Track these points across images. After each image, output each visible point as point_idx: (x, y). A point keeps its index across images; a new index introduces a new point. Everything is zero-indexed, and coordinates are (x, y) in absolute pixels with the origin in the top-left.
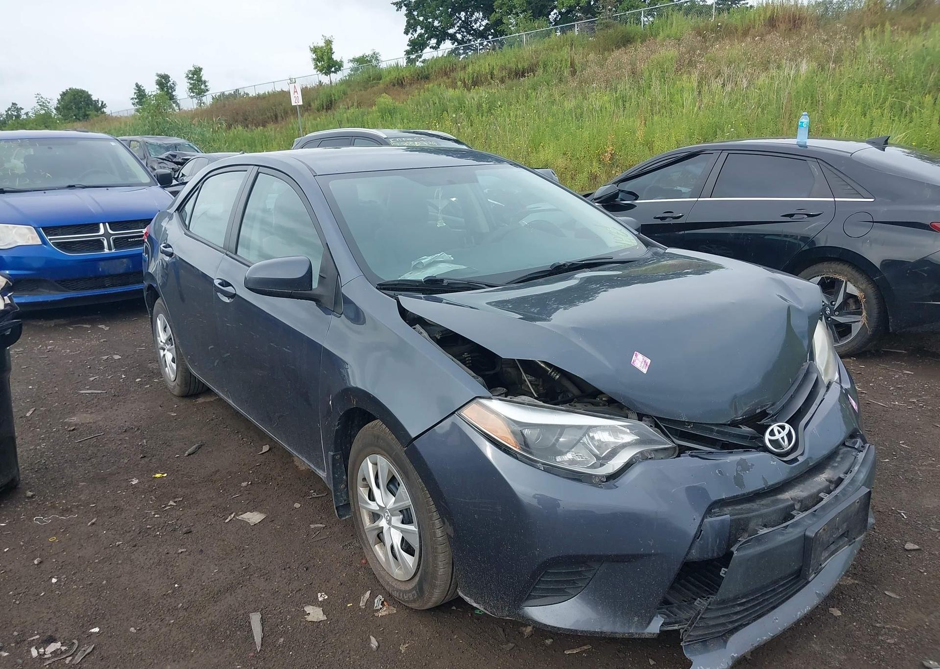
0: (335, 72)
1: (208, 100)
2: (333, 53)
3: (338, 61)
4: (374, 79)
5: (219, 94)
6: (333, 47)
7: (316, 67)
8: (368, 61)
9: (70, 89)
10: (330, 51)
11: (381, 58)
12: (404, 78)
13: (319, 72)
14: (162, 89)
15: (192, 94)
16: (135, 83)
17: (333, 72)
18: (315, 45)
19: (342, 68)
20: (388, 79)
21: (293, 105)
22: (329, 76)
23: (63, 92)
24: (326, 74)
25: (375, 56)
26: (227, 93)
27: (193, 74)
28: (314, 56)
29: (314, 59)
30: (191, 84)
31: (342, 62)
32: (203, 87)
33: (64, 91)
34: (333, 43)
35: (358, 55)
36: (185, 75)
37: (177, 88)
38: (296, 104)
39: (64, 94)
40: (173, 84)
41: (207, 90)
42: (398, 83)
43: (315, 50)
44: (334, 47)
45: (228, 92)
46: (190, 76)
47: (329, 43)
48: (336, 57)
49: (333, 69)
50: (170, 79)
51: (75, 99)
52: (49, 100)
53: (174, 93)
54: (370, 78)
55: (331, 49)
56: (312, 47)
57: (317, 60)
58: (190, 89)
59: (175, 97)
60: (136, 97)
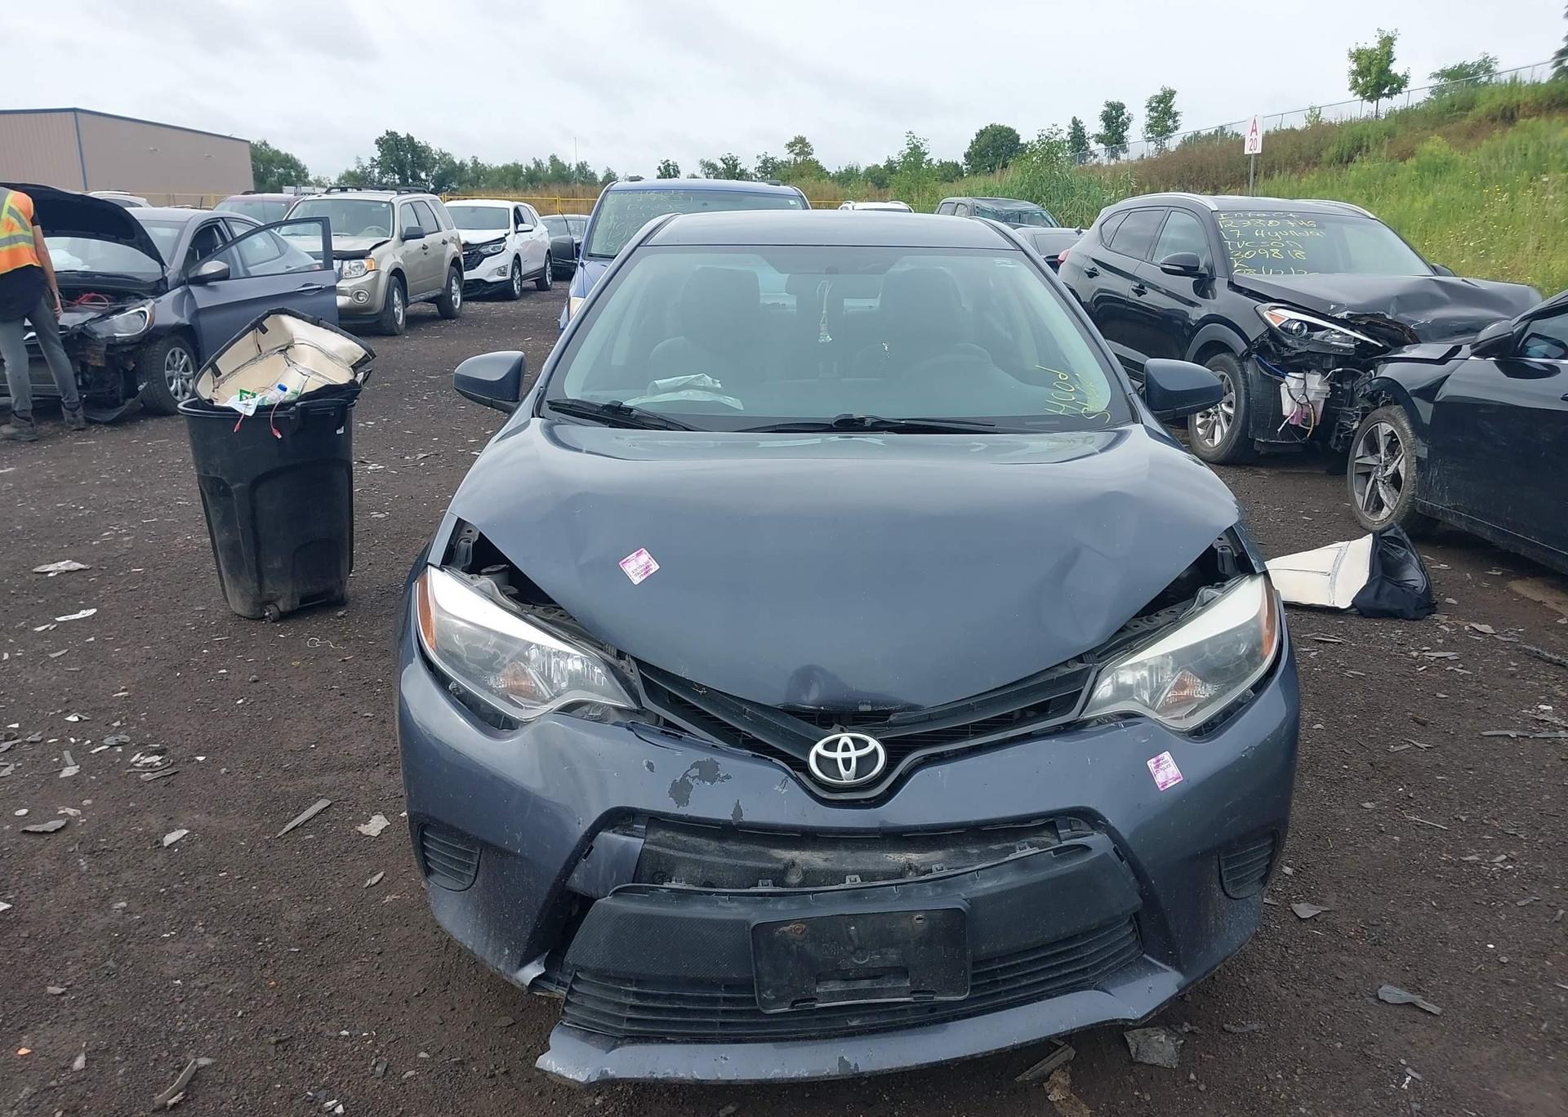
0: (1388, 96)
1: (1173, 143)
2: (1392, 61)
3: (1400, 75)
4: (1460, 109)
5: (1189, 135)
6: (1395, 49)
7: (1355, 85)
8: (1468, 74)
9: (991, 126)
10: (1389, 57)
11: (1497, 68)
12: (1519, 106)
13: (1358, 96)
14: (1108, 127)
15: (1150, 135)
16: (1073, 116)
17: (1385, 95)
18: (1360, 46)
19: (1403, 89)
20: (1484, 109)
21: (1246, 153)
22: (1375, 102)
23: (981, 131)
24: (1370, 99)
25: (1486, 66)
26: (1203, 133)
27: (1159, 102)
28: (1354, 67)
29: (1353, 73)
30: (1152, 118)
31: (1407, 77)
32: (1170, 123)
33: (983, 128)
34: (1395, 43)
35: (1450, 64)
36: (1146, 104)
37: (1132, 125)
38: (1251, 152)
39: (982, 133)
40: (1128, 118)
41: (1176, 128)
42: (1503, 116)
43: (1357, 56)
44: (1397, 50)
45: (1207, 132)
46: (1154, 105)
47: (1388, 42)
48: (1396, 68)
49: (1386, 91)
50: (1125, 110)
51: (995, 141)
52: (922, 141)
53: (1125, 134)
54: (1454, 106)
55: (1389, 53)
56: (1354, 50)
57: (1360, 73)
58: (1149, 126)
59: (1125, 140)
60: (1069, 139)
